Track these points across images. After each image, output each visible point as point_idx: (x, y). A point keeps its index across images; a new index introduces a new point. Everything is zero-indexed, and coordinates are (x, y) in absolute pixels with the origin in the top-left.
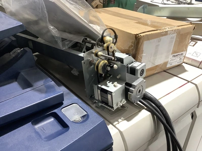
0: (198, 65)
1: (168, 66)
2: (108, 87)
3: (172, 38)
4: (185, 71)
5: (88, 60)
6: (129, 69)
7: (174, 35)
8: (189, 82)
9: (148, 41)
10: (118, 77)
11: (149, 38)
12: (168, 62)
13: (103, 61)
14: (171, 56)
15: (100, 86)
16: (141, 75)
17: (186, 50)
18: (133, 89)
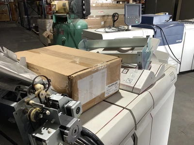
0: (131, 90)
1: (106, 95)
2: (42, 134)
3: (103, 73)
4: (122, 97)
5: (20, 110)
6: (66, 109)
7: (104, 70)
8: (124, 108)
9: (81, 80)
10: (52, 122)
11: (81, 77)
12: (105, 92)
13: (34, 110)
14: (106, 87)
15: (34, 134)
16: (77, 113)
17: (120, 79)
18: (68, 132)
